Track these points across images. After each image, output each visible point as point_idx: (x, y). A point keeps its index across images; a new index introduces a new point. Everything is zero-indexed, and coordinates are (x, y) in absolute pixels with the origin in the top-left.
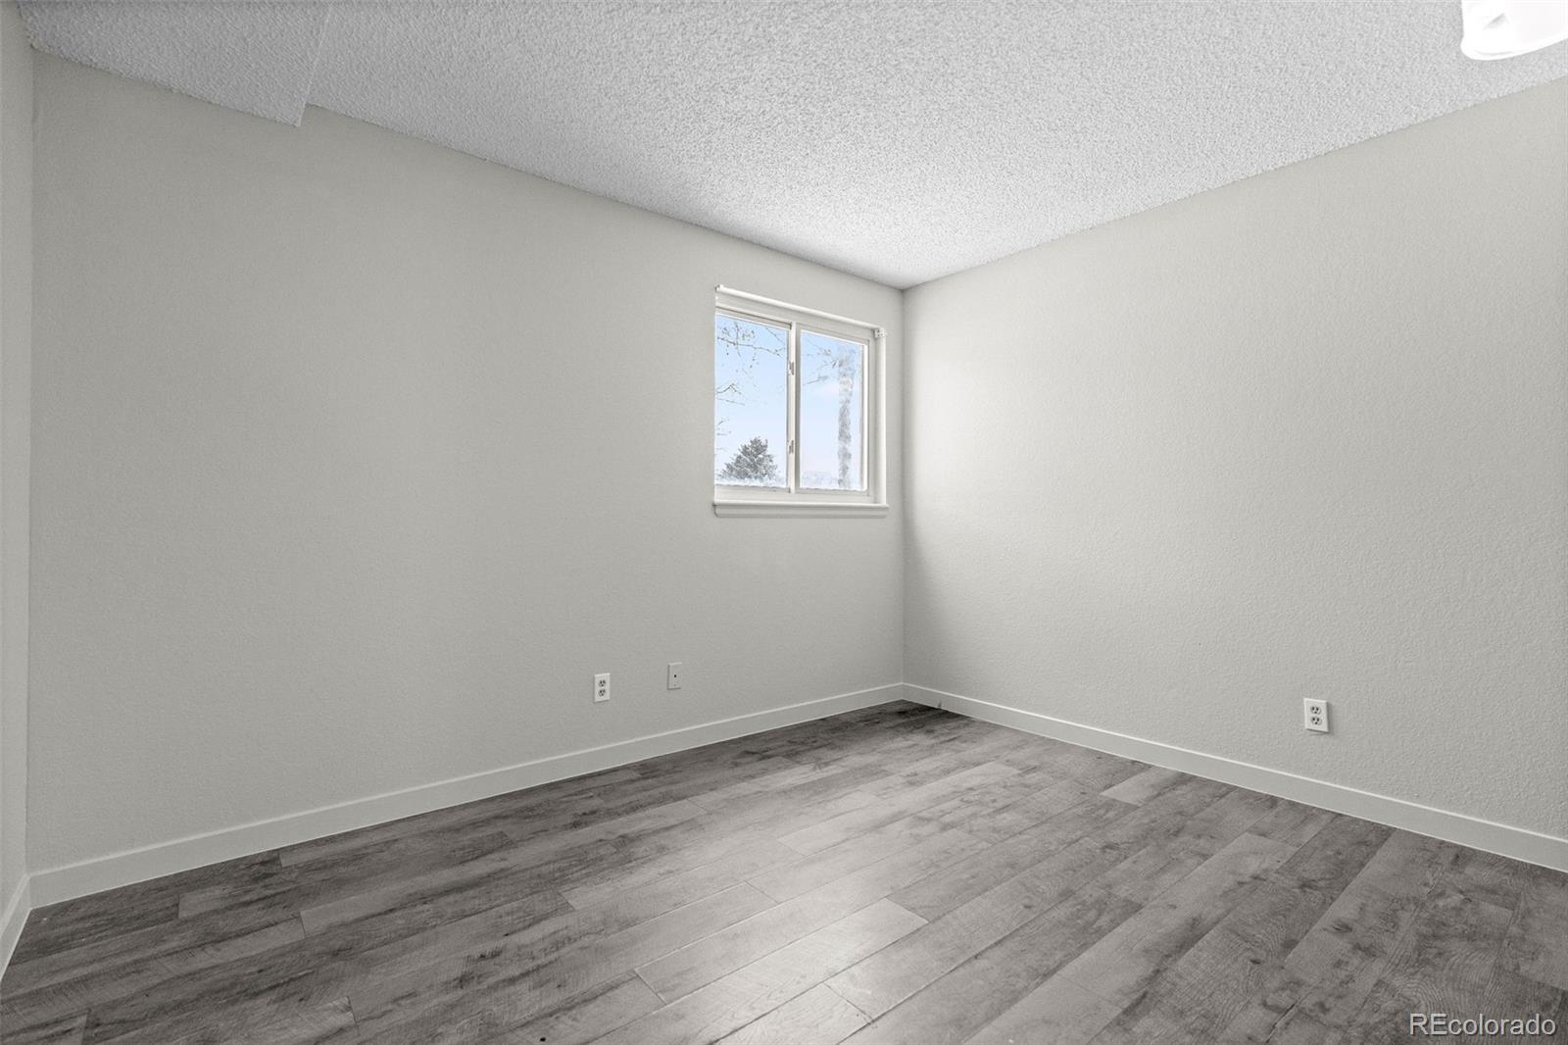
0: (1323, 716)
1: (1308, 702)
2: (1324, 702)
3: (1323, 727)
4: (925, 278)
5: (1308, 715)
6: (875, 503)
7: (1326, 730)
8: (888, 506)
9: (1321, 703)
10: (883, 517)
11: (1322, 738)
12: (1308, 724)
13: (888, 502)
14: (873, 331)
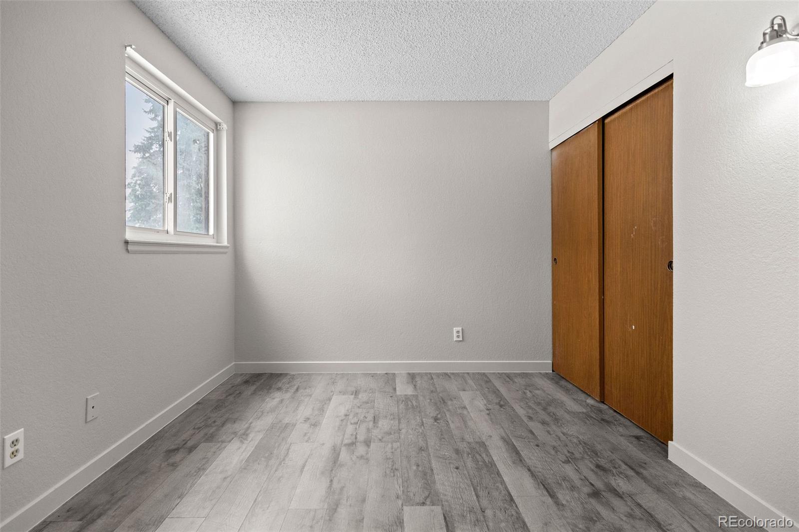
0: (461, 334)
1: (455, 329)
2: (461, 328)
3: (461, 339)
4: (249, 100)
5: (455, 334)
6: (217, 243)
7: (461, 340)
8: (229, 245)
9: (460, 329)
10: (225, 253)
11: (460, 343)
12: (455, 339)
13: (228, 243)
14: (217, 124)
